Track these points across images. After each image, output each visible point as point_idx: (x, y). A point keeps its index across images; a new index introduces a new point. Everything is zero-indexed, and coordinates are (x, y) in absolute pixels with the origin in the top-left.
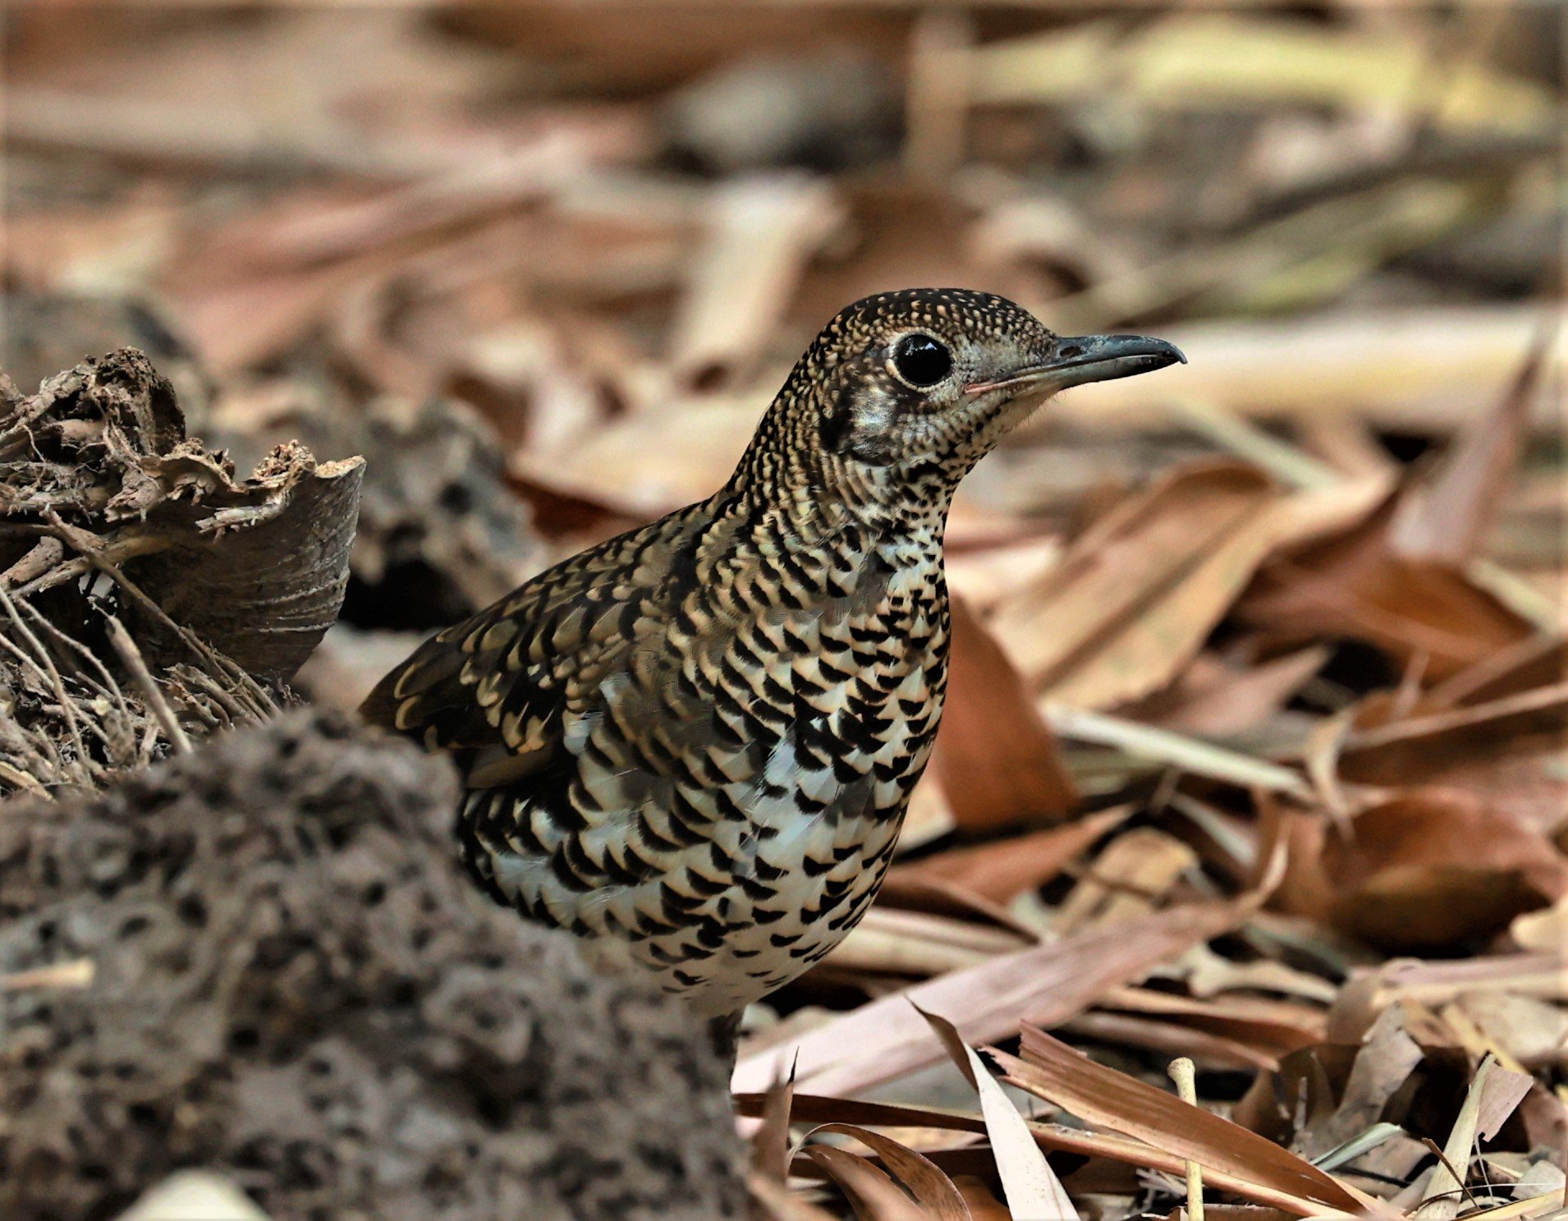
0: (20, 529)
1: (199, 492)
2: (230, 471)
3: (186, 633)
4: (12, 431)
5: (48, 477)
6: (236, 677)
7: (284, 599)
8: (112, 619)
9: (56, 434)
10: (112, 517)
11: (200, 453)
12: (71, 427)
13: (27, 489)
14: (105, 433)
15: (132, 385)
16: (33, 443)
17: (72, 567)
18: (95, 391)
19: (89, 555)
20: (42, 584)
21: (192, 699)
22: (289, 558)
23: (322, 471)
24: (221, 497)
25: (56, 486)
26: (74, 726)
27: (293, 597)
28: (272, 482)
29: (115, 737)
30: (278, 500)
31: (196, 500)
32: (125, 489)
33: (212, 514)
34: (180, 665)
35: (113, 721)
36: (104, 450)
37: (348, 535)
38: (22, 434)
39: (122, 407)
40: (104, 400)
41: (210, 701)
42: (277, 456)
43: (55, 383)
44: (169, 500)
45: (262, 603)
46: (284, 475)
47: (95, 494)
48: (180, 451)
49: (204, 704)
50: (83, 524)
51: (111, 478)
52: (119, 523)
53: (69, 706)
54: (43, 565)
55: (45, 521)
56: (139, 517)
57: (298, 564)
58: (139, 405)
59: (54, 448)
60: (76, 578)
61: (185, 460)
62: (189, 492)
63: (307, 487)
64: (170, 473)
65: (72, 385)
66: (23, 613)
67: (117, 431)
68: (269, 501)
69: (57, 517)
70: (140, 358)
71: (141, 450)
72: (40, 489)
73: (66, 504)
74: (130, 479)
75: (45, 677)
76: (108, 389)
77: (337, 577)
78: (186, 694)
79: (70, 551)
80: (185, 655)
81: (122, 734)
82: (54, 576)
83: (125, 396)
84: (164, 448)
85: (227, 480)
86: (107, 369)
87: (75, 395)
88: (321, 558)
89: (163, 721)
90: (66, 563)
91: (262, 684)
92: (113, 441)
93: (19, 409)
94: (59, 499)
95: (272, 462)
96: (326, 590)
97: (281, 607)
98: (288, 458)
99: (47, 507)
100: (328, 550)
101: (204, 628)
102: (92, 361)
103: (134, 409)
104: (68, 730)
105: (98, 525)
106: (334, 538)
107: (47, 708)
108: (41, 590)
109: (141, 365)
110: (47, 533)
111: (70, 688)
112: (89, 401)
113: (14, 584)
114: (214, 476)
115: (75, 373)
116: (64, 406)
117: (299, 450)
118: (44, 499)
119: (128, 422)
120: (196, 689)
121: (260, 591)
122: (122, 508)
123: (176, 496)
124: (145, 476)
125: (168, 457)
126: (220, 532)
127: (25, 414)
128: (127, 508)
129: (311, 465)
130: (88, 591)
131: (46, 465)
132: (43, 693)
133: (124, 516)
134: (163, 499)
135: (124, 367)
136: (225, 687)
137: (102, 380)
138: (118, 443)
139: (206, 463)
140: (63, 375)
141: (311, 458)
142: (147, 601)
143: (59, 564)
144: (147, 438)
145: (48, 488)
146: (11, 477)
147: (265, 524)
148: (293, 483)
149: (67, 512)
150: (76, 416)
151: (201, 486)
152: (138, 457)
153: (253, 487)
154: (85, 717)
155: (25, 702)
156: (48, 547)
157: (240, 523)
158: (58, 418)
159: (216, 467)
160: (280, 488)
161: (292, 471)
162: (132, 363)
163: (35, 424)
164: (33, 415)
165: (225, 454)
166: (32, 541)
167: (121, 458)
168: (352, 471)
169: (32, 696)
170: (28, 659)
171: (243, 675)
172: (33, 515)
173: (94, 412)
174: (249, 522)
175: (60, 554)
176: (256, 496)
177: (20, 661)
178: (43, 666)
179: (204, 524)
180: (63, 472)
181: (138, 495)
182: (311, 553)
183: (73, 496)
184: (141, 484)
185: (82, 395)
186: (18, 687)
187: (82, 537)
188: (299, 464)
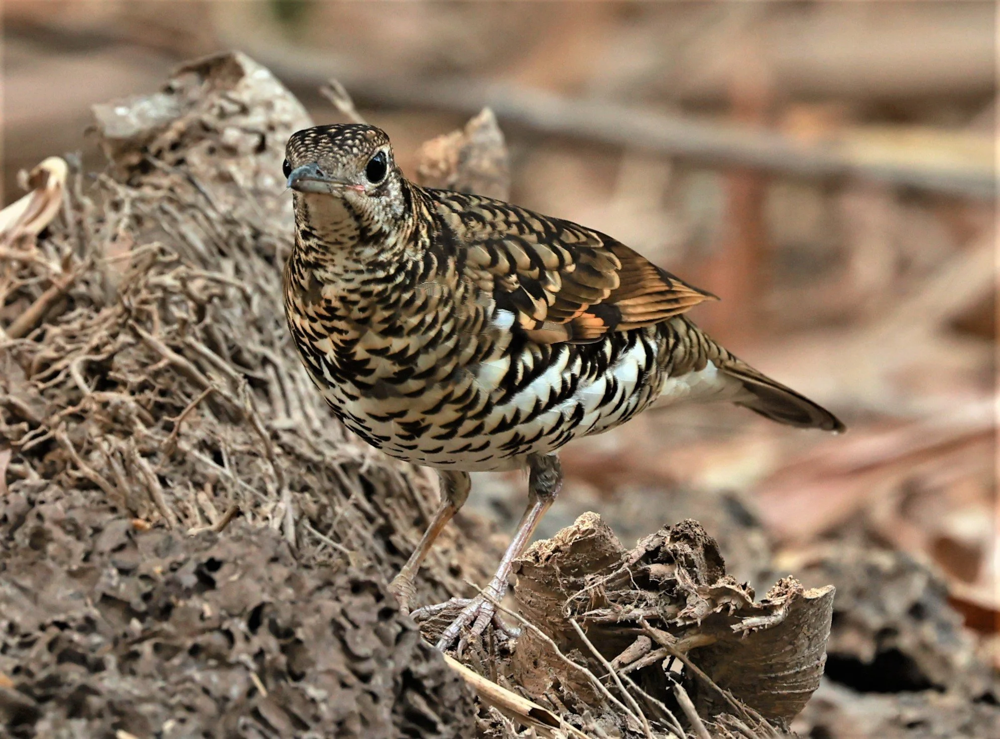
0: (625, 631)
1: (733, 607)
2: (752, 595)
3: (727, 694)
4: (619, 571)
5: (641, 599)
6: (757, 721)
7: (786, 673)
8: (678, 686)
9: (646, 573)
10: (680, 623)
11: (733, 584)
12: (655, 569)
13: (628, 607)
14: (676, 572)
15: (692, 542)
16: (632, 578)
17: (657, 654)
18: (669, 546)
19: (667, 646)
20: (638, 665)
21: (730, 735)
22: (789, 648)
23: (807, 594)
24: (747, 611)
25: (646, 605)
27: (792, 672)
28: (777, 601)
30: (781, 613)
31: (731, 612)
32: (688, 606)
33: (740, 621)
34: (723, 714)
36: (675, 582)
37: (825, 633)
38: (626, 573)
39: (686, 556)
40: (675, 551)
41: (741, 736)
42: (780, 585)
43: (646, 542)
44: (715, 612)
45: (773, 675)
46: (785, 597)
47: (670, 609)
48: (721, 583)
49: (737, 738)
50: (664, 628)
51: (680, 599)
52: (685, 628)
54: (639, 653)
55: (640, 626)
56: (696, 623)
57: (794, 652)
58: (697, 555)
59: (645, 581)
60: (661, 660)
61: (724, 588)
62: (726, 607)
63: (799, 604)
64: (715, 597)
65: (656, 543)
66: (625, 683)
67: (683, 571)
68: (775, 613)
69: (647, 624)
70: (697, 526)
71: (697, 582)
72: (637, 607)
73: (653, 616)
74: (691, 600)
75: (639, 722)
76: (678, 545)
77: (819, 659)
78: (726, 731)
79: (655, 645)
80: (727, 708)
82: (646, 660)
83: (688, 550)
84: (712, 581)
85: (750, 600)
86: (677, 533)
87: (657, 549)
88: (809, 647)
90: (653, 652)
91: (774, 725)
92: (682, 578)
93: (624, 557)
94: (648, 613)
95: (777, 589)
96: (812, 667)
97: (784, 678)
98: (787, 587)
99: (641, 618)
100: (813, 643)
101: (738, 691)
102: (668, 528)
103: (693, 557)
105: (672, 629)
106: (816, 635)
108: (638, 669)
109: (698, 531)
110: (641, 634)
111: (657, 729)
112: (666, 553)
113: (622, 665)
114: (742, 598)
115: (658, 536)
116: (651, 556)
117: (793, 581)
118: (639, 613)
119: (690, 565)
120: (733, 728)
121: (771, 668)
122: (686, 618)
123: (718, 610)
124: (700, 598)
125: (713, 586)
126: (746, 632)
127: (627, 561)
128: (689, 618)
129: (801, 591)
130: (668, 669)
131: (640, 592)
132: (639, 732)
133: (688, 623)
134: (711, 612)
135: (687, 531)
136: (751, 727)
137: (674, 539)
139: (737, 590)
140: (651, 536)
141: (801, 586)
142: (703, 675)
143: (649, 652)
144: (702, 573)
145: (642, 606)
146: (619, 599)
147: (774, 627)
148: (790, 601)
149: (654, 621)
150: (659, 562)
151: (734, 604)
152: (696, 587)
153: (766, 605)
155: (629, 737)
156: (642, 642)
157: (758, 627)
158: (648, 563)
159: (742, 592)
160: (782, 605)
161: (789, 595)
162: (692, 529)
163: (634, 567)
164: (633, 562)
165: (748, 584)
166: (633, 638)
167: (685, 587)
168: (826, 595)
169: (633, 733)
170: (629, 711)
171: (762, 720)
172: (633, 623)
173: (669, 559)
174: (763, 626)
175: (649, 647)
176: (767, 610)
177: (626, 713)
178: (637, 715)
179: (735, 627)
180: (651, 596)
181: (696, 610)
182: (802, 645)
183: (657, 611)
184: (698, 603)
185: (662, 549)
186: (624, 729)
187: (663, 636)
188: (793, 590)
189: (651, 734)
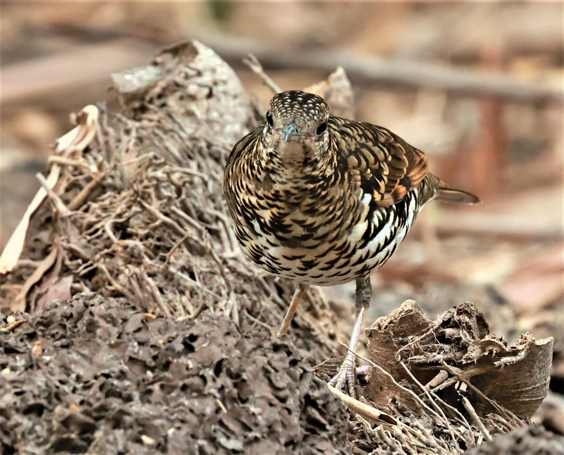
0: (432, 368)
1: (495, 352)
2: (506, 344)
3: (493, 402)
4: (428, 333)
5: (441, 349)
6: (511, 417)
7: (527, 388)
8: (465, 398)
9: (443, 334)
10: (464, 362)
11: (494, 338)
12: (449, 331)
13: (434, 354)
14: (461, 332)
15: (469, 315)
16: (435, 337)
17: (451, 381)
18: (456, 318)
19: (457, 376)
20: (441, 387)
21: (496, 425)
22: (528, 374)
23: (538, 343)
24: (502, 354)
25: (444, 352)
26: (453, 437)
27: (530, 388)
28: (520, 347)
29: (468, 440)
30: (523, 354)
31: (494, 355)
32: (469, 352)
33: (499, 359)
34: (491, 414)
35: (467, 434)
36: (460, 339)
37: (549, 365)
38: (431, 334)
39: (466, 323)
40: (460, 321)
41: (503, 426)
42: (522, 338)
43: (442, 316)
44: (484, 355)
45: (520, 390)
46: (525, 345)
47: (458, 354)
48: (487, 338)
49: (500, 427)
50: (455, 365)
51: (464, 348)
52: (467, 365)
53: (452, 430)
54: (441, 380)
55: (441, 364)
56: (474, 362)
57: (531, 376)
58: (472, 322)
59: (443, 339)
60: (454, 384)
61: (489, 341)
62: (491, 352)
63: (533, 349)
64: (484, 346)
65: (448, 316)
66: (434, 398)
67: (465, 332)
68: (519, 354)
69: (445, 363)
70: (472, 305)
71: (474, 338)
72: (439, 353)
73: (448, 358)
74: (470, 348)
76: (461, 317)
77: (546, 380)
78: (494, 424)
79: (450, 375)
80: (494, 410)
81: (470, 438)
82: (445, 384)
83: (467, 319)
84: (482, 337)
85: (504, 347)
86: (460, 310)
87: (449, 320)
88: (540, 373)
89: (484, 434)
90: (449, 379)
91: (521, 419)
92: (464, 336)
93: (430, 325)
94: (446, 357)
95: (520, 340)
96: (542, 385)
97: (526, 392)
98: (526, 339)
99: (441, 360)
100: (542, 370)
101: (500, 400)
102: (455, 307)
103: (471, 323)
104: (451, 439)
105: (460, 366)
106: (544, 366)
107: (445, 431)
108: (441, 389)
109: (472, 308)
110: (443, 369)
111: (453, 423)
112: (454, 322)
113: (431, 387)
114: (500, 346)
115: (449, 312)
116: (446, 324)
117: (529, 335)
118: (440, 357)
119: (469, 328)
120: (497, 422)
121: (518, 386)
122: (468, 359)
123: (486, 354)
124: (475, 347)
125: (483, 340)
126: (503, 366)
127: (432, 327)
128: (470, 359)
129: (534, 341)
130: (458, 389)
131: (440, 345)
132: (443, 425)
133: (469, 362)
134: (482, 355)
135: (466, 309)
136: (508, 421)
137: (459, 314)
138: (465, 336)
139: (497, 341)
140: (445, 313)
141: (534, 338)
142: (478, 391)
143: (447, 379)
144: (476, 333)
145: (442, 353)
146: (428, 350)
147: (519, 362)
148: (528, 347)
149: (449, 361)
150: (450, 327)
151: (495, 350)
152: (473, 341)
153: (514, 349)
154: (458, 433)
155: (437, 429)
156: (443, 374)
157: (510, 362)
158: (444, 328)
159: (500, 343)
160: (523, 349)
161: (527, 343)
162: (469, 307)
163: (436, 330)
164: (435, 327)
165: (503, 338)
166: (437, 372)
167: (467, 341)
168: (548, 343)
169: (440, 427)
170: (436, 414)
171: (514, 416)
172: (437, 363)
173: (457, 325)
174: (513, 362)
175: (447, 376)
176: (515, 352)
178: (441, 416)
179: (497, 363)
180: (446, 347)
181: (473, 354)
182: (536, 372)
183: (450, 355)
184: (474, 350)
185: (452, 320)
186: (434, 424)
187: (454, 370)
188: (530, 340)
189: (450, 427)
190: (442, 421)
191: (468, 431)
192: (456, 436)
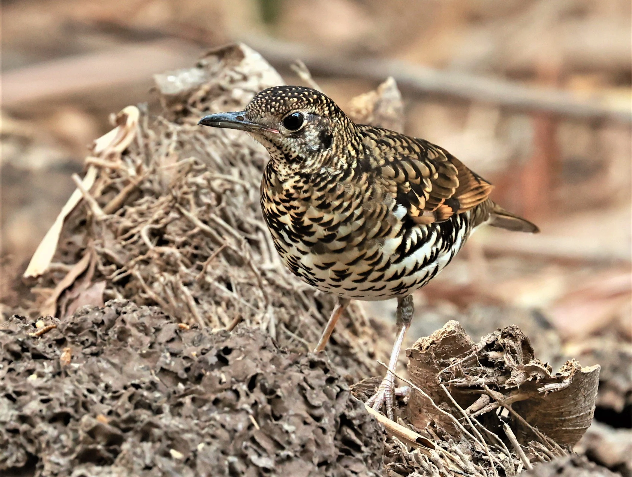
0: (474, 392)
1: (539, 378)
2: (550, 370)
3: (535, 430)
4: (470, 356)
5: (484, 373)
6: (553, 446)
7: (571, 417)
8: (506, 425)
9: (486, 357)
10: (507, 387)
11: (539, 364)
12: (492, 355)
13: (476, 377)
14: (504, 356)
15: (514, 338)
16: (478, 360)
17: (493, 406)
18: (500, 341)
19: (499, 401)
20: (482, 412)
21: (537, 454)
22: (572, 402)
23: (584, 370)
24: (547, 380)
25: (487, 376)
26: (492, 464)
27: (574, 416)
28: (565, 374)
29: (507, 468)
30: (568, 381)
31: (538, 381)
32: (512, 377)
33: (543, 386)
34: (533, 441)
35: (506, 462)
36: (504, 363)
37: (594, 393)
38: (474, 357)
39: (511, 347)
40: (504, 344)
41: (544, 455)
42: (567, 365)
43: (486, 338)
44: (528, 381)
45: (563, 418)
46: (570, 371)
47: (501, 379)
48: (532, 363)
49: (541, 456)
50: (497, 390)
51: (507, 373)
52: (510, 390)
53: (491, 457)
54: (482, 405)
55: (483, 389)
56: (517, 387)
57: (576, 404)
58: (517, 346)
59: (486, 362)
60: (495, 409)
61: (533, 366)
62: (535, 378)
63: (579, 376)
64: (528, 372)
65: (492, 339)
66: (474, 423)
67: (509, 356)
68: (564, 381)
69: (487, 387)
70: (517, 329)
71: (517, 362)
72: (481, 377)
73: (490, 382)
74: (513, 373)
75: (482, 446)
76: (506, 341)
77: (590, 409)
78: (535, 452)
79: (492, 400)
80: (535, 438)
81: (510, 466)
82: (486, 409)
83: (512, 343)
84: (526, 362)
85: (549, 373)
86: (505, 333)
87: (493, 343)
88: (585, 402)
89: (524, 461)
90: (490, 404)
91: (563, 448)
92: (508, 360)
93: (473, 348)
94: (488, 381)
95: (566, 367)
96: (587, 414)
97: (569, 420)
98: (571, 365)
99: (483, 384)
100: (587, 399)
101: (542, 428)
102: (500, 330)
103: (515, 347)
104: (490, 465)
105: (502, 390)
106: (589, 394)
107: (484, 457)
108: (482, 414)
109: (518, 332)
110: (484, 393)
111: (493, 450)
112: (498, 345)
113: (472, 412)
114: (544, 372)
115: (494, 335)
116: (489, 347)
117: (575, 362)
118: (482, 381)
119: (513, 352)
120: (539, 450)
121: (562, 414)
122: (510, 384)
123: (530, 379)
124: (519, 372)
125: (527, 365)
126: (547, 393)
127: (475, 350)
128: (513, 384)
129: (580, 368)
130: (500, 415)
131: (483, 368)
132: (482, 452)
133: (512, 387)
134: (526, 380)
135: (511, 332)
136: (550, 449)
137: (503, 337)
138: (509, 360)
139: (541, 367)
140: (489, 335)
141: (580, 365)
142: (520, 418)
143: (488, 404)
144: (520, 358)
145: (484, 376)
146: (470, 373)
147: (563, 389)
148: (573, 374)
149: (491, 386)
150: (494, 350)
151: (539, 376)
152: (516, 365)
153: (559, 376)
154: (497, 460)
155: (476, 455)
156: (484, 398)
157: (554, 389)
158: (487, 351)
159: (545, 369)
160: (568, 376)
161: (573, 370)
162: (514, 331)
163: (479, 353)
164: (478, 350)
165: (548, 364)
166: (478, 396)
167: (510, 365)
168: (595, 371)
169: (479, 453)
170: (476, 439)
171: (556, 445)
172: (478, 387)
173: (501, 349)
174: (557, 389)
175: (488, 401)
176: (560, 379)
177: (474, 441)
178: (481, 441)
179: (540, 390)
180: (489, 371)
181: (516, 379)
182: (580, 400)
183: (493, 380)
184: (518, 375)
185: (496, 342)
186: (473, 450)
187: (497, 395)
188: (575, 367)
189: (490, 454)
190: (481, 446)
191: (508, 458)
192: (495, 463)
